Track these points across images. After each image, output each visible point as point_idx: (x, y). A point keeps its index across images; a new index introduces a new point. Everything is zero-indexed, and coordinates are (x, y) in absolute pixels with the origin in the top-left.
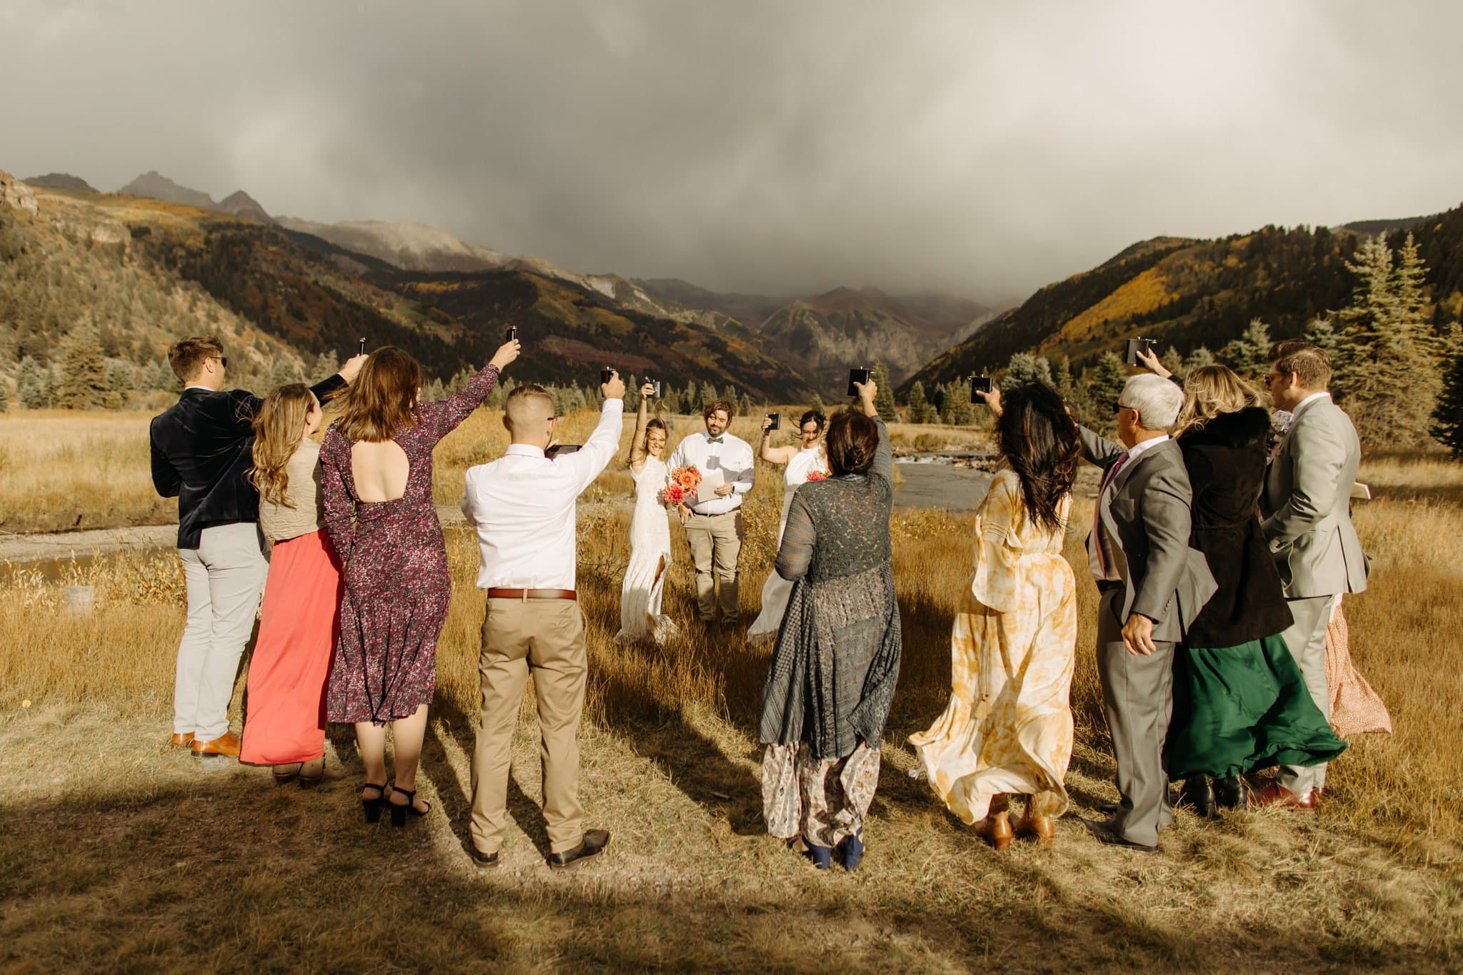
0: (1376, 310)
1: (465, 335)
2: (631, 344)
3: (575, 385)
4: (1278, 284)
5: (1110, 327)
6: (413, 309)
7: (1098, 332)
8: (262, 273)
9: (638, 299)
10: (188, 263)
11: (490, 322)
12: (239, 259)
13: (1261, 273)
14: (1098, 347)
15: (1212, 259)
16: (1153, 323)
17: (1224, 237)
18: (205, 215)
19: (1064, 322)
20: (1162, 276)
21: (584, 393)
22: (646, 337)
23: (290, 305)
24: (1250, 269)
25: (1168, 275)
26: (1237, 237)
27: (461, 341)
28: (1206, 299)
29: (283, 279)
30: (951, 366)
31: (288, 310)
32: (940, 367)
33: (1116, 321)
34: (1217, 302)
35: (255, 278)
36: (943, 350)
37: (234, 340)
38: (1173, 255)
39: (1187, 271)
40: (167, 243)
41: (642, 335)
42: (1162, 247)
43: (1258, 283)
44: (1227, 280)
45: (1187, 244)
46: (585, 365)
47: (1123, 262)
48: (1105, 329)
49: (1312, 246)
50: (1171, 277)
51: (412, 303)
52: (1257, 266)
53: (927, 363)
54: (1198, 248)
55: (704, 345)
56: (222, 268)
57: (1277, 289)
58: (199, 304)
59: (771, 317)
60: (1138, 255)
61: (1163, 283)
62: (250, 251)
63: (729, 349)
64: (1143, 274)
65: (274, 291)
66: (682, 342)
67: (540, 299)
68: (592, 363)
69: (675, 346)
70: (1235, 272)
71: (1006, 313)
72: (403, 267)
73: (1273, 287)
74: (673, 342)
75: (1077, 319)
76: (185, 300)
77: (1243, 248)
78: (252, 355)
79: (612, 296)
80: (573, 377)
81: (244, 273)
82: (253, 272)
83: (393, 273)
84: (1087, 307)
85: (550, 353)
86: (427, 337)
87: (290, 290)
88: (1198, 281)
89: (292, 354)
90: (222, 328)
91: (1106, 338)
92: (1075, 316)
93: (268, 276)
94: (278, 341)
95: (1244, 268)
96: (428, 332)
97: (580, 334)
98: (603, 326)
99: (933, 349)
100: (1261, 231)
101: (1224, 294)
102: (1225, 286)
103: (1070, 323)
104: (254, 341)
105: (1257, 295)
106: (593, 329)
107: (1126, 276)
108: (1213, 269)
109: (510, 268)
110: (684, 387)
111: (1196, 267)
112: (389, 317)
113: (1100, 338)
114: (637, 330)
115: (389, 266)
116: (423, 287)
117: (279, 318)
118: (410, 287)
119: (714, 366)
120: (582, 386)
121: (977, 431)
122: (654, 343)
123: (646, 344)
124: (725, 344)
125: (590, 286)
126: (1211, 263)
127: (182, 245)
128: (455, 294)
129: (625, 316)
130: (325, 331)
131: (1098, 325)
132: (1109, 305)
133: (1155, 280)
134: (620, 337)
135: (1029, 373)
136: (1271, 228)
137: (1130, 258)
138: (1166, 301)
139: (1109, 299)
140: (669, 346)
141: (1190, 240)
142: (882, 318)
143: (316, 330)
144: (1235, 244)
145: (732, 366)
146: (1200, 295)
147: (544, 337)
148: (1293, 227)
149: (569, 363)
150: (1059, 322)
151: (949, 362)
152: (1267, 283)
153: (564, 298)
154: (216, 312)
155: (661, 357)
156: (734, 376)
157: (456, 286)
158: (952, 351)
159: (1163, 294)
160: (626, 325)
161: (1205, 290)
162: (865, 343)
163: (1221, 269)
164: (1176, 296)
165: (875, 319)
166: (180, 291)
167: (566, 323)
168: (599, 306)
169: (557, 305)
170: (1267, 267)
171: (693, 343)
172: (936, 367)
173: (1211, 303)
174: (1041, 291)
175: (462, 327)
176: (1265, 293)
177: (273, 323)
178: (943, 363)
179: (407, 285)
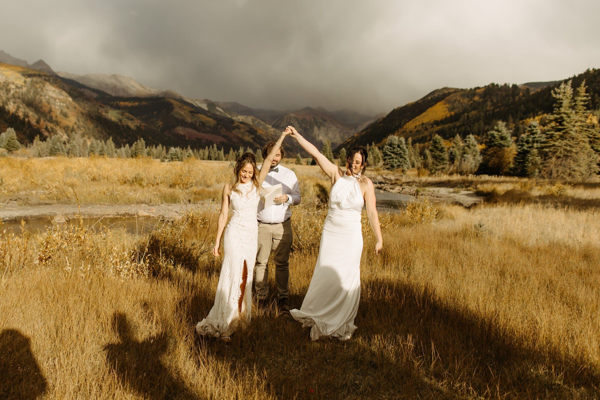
0: (564, 116)
1: (140, 125)
2: (215, 130)
3: (189, 147)
4: (496, 108)
5: (424, 126)
6: (117, 113)
7: (420, 128)
8: (49, 96)
9: (218, 111)
10: (16, 92)
11: (152, 120)
12: (39, 90)
13: (489, 103)
14: (420, 134)
15: (468, 97)
16: (443, 125)
17: (473, 87)
18: (24, 70)
19: (405, 124)
20: (446, 104)
21: (193, 151)
22: (221, 127)
23: (62, 111)
24: (485, 102)
25: (449, 104)
26: (478, 88)
27: (138, 128)
28: (466, 114)
29: (59, 99)
30: (355, 142)
31: (61, 113)
32: (351, 142)
33: (427, 124)
34: (470, 116)
35: (46, 98)
36: (352, 135)
37: (36, 126)
38: (451, 95)
39: (457, 102)
40: (6, 82)
41: (220, 126)
42: (446, 92)
43: (488, 108)
44: (475, 106)
45: (457, 90)
46: (194, 139)
47: (430, 98)
48: (422, 127)
49: (511, 92)
50: (450, 105)
51: (117, 111)
52: (487, 101)
53: (345, 140)
54: (462, 92)
55: (247, 131)
56: (32, 94)
57: (496, 111)
58: (20, 109)
59: (277, 120)
60: (436, 95)
61: (447, 107)
62: (44, 86)
63: (258, 133)
64: (439, 104)
65: (55, 104)
66: (237, 130)
67: (175, 110)
68: (197, 139)
69: (235, 132)
70: (479, 103)
71: (379, 119)
72: (114, 95)
73: (494, 110)
74: (233, 130)
75: (410, 122)
76: (14, 108)
77: (481, 93)
78: (44, 133)
79: (207, 109)
80: (189, 144)
81: (41, 96)
82: (45, 96)
83: (108, 97)
84: (414, 117)
85: (178, 134)
86: (123, 126)
87: (62, 104)
88: (462, 106)
89: (62, 132)
90: (30, 120)
91: (423, 131)
92: (409, 120)
93: (52, 97)
94: (56, 126)
95: (482, 101)
96: (124, 124)
97: (192, 126)
98: (202, 122)
99: (347, 135)
100: (489, 86)
101: (474, 113)
102: (474, 109)
103: (407, 124)
104: (45, 127)
105: (488, 113)
106: (198, 124)
107: (431, 104)
108: (468, 102)
109: (161, 96)
110: (238, 149)
111: (461, 101)
112: (107, 117)
113: (420, 131)
114: (218, 125)
115: (107, 94)
116: (122, 103)
117: (56, 117)
118: (116, 104)
119: (251, 141)
120: (192, 148)
121: (373, 170)
122: (225, 130)
123: (221, 130)
124: (256, 131)
125: (197, 104)
126: (467, 99)
127: (13, 83)
128: (136, 107)
129: (212, 118)
130: (77, 122)
131: (419, 125)
132: (424, 117)
133: (444, 106)
134: (209, 127)
135: (396, 144)
136: (493, 84)
137: (432, 96)
138: (449, 115)
139: (424, 114)
140: (231, 132)
141: (458, 89)
142: (325, 121)
143: (74, 122)
144: (478, 91)
145: (259, 141)
146: (463, 113)
147: (176, 127)
148: (503, 84)
149: (187, 139)
150: (402, 123)
151: (354, 140)
152: (492, 108)
153: (185, 110)
154: (28, 113)
155: (228, 136)
156: (260, 145)
157: (137, 104)
158: (356, 135)
159: (447, 112)
160: (212, 122)
161: (465, 110)
162: (318, 131)
163: (472, 102)
164: (453, 113)
165: (321, 121)
166: (12, 103)
167: (186, 121)
168: (201, 114)
169: (182, 113)
170: (492, 101)
171: (242, 130)
172: (349, 142)
173: (468, 117)
174: (394, 110)
175: (139, 121)
176: (491, 112)
177: (54, 118)
178: (352, 141)
179: (115, 103)
